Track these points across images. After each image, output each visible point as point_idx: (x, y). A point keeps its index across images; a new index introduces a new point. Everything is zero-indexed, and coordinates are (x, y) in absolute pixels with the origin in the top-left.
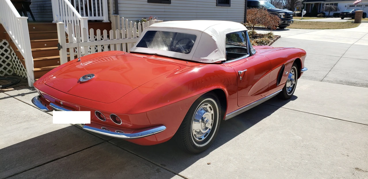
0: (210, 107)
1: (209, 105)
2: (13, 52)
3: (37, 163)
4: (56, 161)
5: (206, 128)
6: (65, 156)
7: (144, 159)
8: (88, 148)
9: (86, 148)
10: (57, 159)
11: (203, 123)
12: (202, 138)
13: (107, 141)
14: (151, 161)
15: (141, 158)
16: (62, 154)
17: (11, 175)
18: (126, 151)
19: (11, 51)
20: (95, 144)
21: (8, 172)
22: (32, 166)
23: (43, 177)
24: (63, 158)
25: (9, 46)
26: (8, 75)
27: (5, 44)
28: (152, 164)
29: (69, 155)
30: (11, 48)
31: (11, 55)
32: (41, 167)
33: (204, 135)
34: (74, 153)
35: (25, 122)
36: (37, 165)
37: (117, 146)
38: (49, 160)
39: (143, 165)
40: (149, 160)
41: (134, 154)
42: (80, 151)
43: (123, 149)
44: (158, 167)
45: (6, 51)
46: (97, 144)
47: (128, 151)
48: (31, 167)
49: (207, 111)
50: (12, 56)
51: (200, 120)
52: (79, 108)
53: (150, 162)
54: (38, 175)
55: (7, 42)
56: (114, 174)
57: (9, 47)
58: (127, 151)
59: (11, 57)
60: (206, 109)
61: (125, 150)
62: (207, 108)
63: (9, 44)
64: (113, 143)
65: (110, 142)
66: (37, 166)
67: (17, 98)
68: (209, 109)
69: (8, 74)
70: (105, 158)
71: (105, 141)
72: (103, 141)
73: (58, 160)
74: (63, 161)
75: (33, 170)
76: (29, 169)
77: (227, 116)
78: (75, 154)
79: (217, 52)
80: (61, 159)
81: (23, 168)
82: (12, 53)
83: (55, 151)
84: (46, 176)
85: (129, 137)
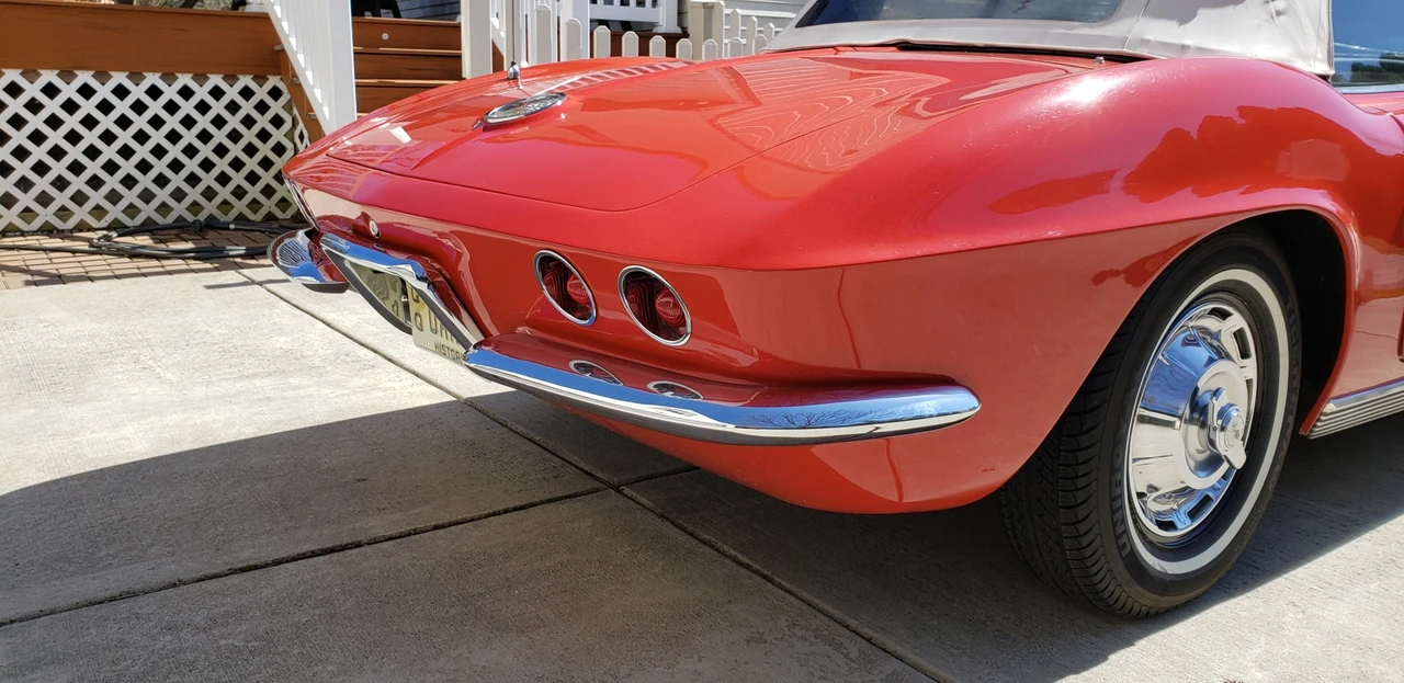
0: (1239, 336)
1: (1237, 321)
2: (301, 126)
3: (246, 556)
4: (336, 556)
5: (1213, 462)
6: (391, 539)
7: (809, 604)
8: (516, 509)
9: (506, 511)
10: (345, 548)
11: (1194, 429)
12: (1179, 525)
13: (617, 489)
14: (853, 623)
15: (792, 599)
16: (379, 525)
17: (102, 595)
18: (708, 550)
19: (295, 123)
20: (549, 497)
21: (94, 578)
22: (220, 565)
23: (244, 628)
24: (379, 545)
25: (289, 102)
26: (276, 219)
27: (275, 93)
28: (857, 637)
29: (409, 535)
30: (295, 111)
31: (292, 140)
32: (256, 573)
33: (1192, 505)
34: (436, 528)
35: (270, 374)
36: (242, 561)
37: (663, 517)
38: (307, 548)
39: (804, 639)
40: (838, 614)
41: (748, 567)
42: (473, 520)
43: (692, 535)
44: (896, 665)
45: (277, 121)
46: (561, 494)
47: (717, 550)
48: (213, 571)
49: (1222, 354)
50: (295, 145)
51: (1182, 407)
52: (460, 255)
53: (847, 627)
54: (227, 615)
55: (282, 86)
56: (624, 670)
57: (288, 107)
58: (712, 547)
59: (292, 146)
60: (1215, 343)
61: (704, 542)
62: (1222, 339)
63: (289, 97)
64: (644, 501)
65: (627, 491)
66: (240, 566)
67: (276, 291)
68: (1231, 346)
69: (278, 213)
70: (592, 571)
71: (604, 486)
72: (596, 485)
73: (350, 552)
74: (368, 561)
75: (211, 585)
76: (196, 575)
77: (1330, 407)
78: (441, 532)
79: (1282, 18)
80: (367, 549)
81: (172, 570)
82: (297, 133)
83: (351, 509)
84: (261, 629)
85: (730, 428)
